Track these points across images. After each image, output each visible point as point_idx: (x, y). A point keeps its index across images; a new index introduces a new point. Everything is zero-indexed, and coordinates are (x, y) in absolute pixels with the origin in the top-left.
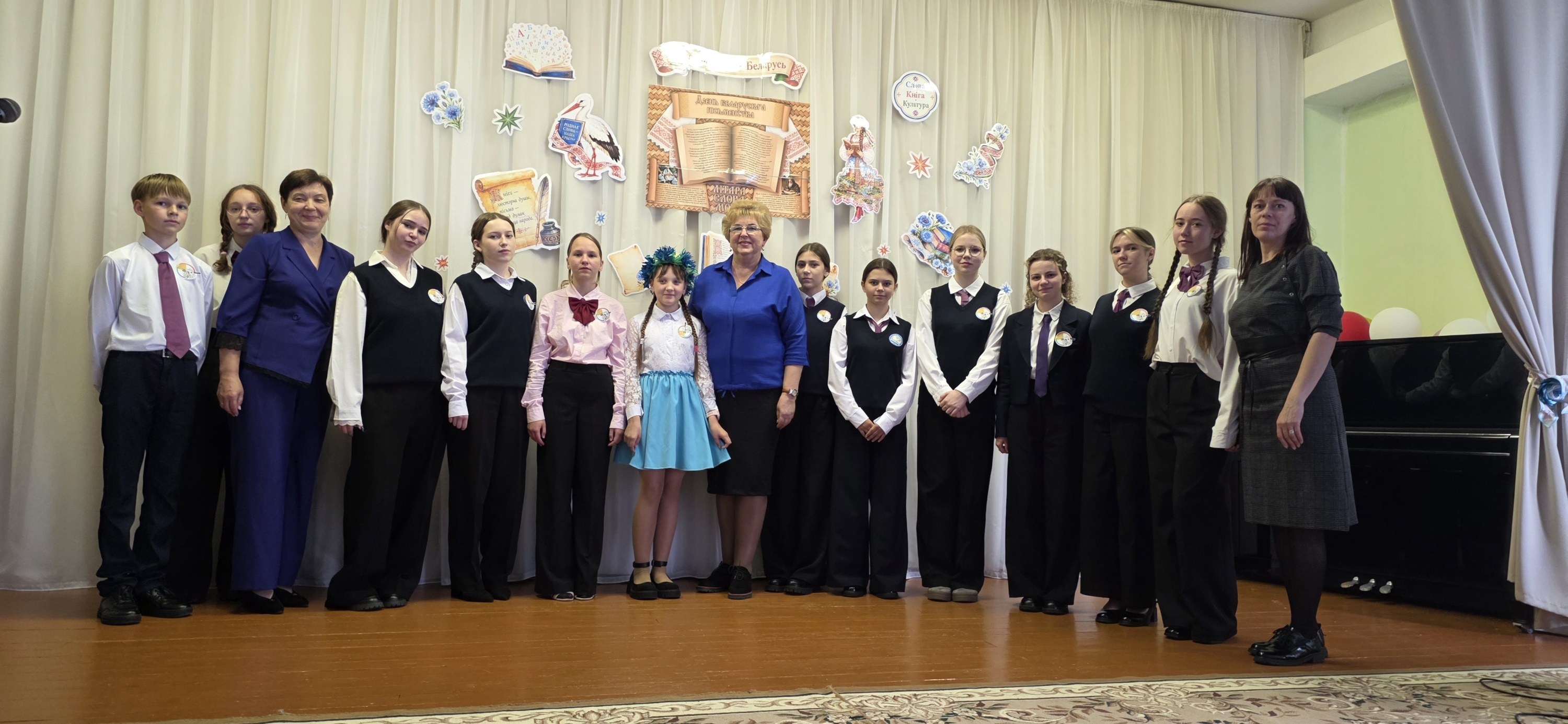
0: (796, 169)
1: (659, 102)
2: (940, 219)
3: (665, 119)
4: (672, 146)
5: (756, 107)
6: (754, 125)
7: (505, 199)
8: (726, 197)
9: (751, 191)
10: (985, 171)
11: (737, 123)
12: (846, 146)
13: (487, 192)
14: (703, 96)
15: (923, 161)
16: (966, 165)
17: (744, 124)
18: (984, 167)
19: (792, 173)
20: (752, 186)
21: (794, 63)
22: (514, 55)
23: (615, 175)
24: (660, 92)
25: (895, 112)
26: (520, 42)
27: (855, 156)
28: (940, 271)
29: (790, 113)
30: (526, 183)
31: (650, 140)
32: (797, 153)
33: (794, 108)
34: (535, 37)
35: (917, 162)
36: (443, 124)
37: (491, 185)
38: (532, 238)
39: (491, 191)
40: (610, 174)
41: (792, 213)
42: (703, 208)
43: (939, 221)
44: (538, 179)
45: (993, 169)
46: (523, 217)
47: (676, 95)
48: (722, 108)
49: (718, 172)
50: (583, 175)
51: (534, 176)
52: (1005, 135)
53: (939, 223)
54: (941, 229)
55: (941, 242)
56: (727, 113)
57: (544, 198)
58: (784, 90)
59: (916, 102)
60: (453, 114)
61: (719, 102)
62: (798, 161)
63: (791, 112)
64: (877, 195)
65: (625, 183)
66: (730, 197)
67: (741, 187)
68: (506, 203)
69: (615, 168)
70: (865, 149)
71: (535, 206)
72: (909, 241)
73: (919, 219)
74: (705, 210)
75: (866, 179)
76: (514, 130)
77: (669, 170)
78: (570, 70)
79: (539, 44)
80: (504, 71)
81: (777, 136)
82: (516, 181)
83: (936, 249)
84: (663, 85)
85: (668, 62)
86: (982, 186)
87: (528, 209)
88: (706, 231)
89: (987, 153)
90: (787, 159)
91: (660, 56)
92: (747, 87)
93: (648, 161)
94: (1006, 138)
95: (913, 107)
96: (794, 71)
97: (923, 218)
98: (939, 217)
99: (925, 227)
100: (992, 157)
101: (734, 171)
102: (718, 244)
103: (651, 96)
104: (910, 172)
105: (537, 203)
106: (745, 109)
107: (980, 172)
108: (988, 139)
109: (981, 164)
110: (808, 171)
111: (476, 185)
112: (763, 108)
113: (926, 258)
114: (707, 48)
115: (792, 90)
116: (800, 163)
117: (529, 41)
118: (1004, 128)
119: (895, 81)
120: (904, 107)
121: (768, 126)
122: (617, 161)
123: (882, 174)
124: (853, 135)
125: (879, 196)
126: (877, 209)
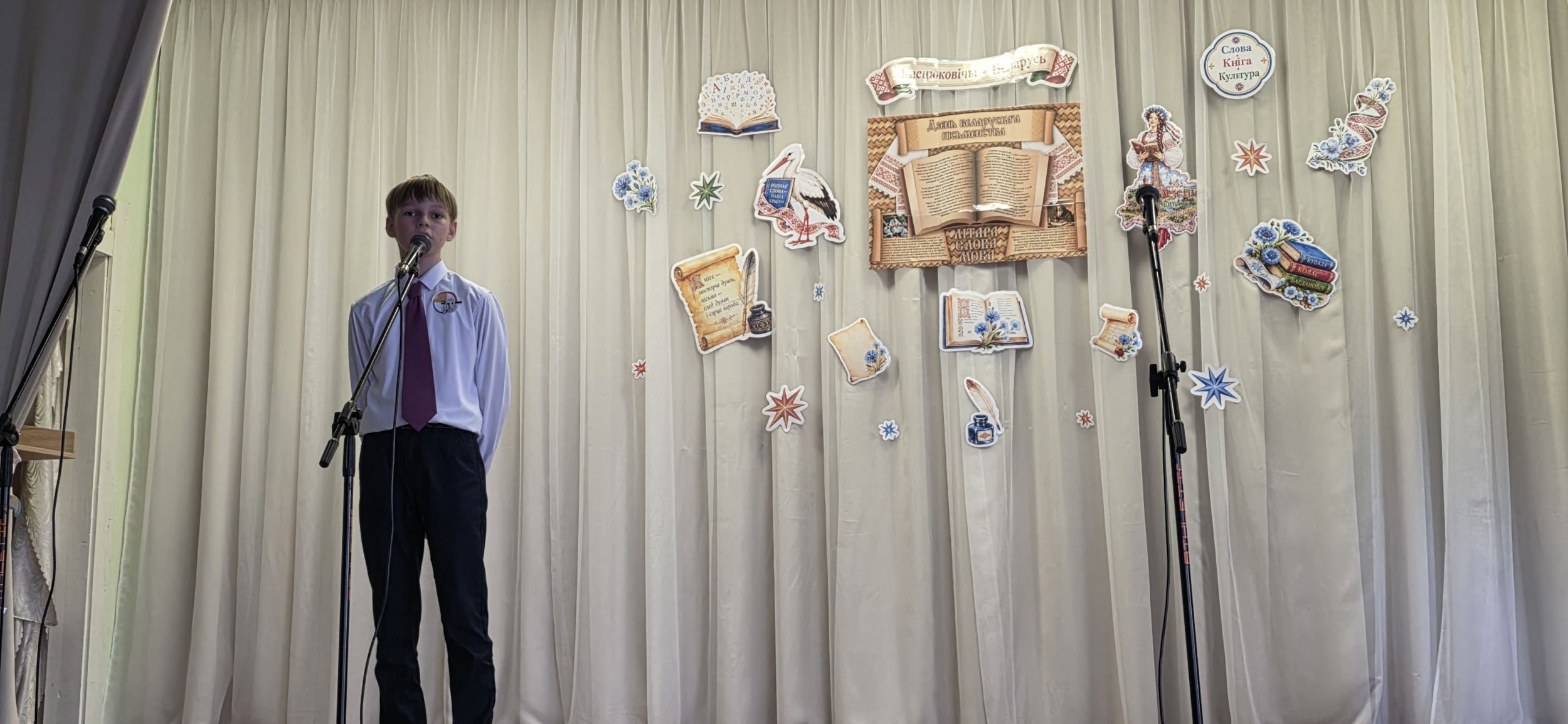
0: (1067, 192)
1: (881, 138)
2: (1290, 229)
3: (889, 157)
4: (898, 189)
5: (1007, 121)
6: (1006, 144)
7: (707, 284)
8: (972, 242)
9: (1005, 230)
10: (1358, 151)
11: (983, 145)
12: (1136, 149)
13: (687, 280)
14: (937, 120)
15: (1255, 151)
16: (1326, 147)
17: (993, 145)
18: (1356, 144)
19: (1062, 197)
20: (1007, 223)
21: (1057, 53)
22: (709, 114)
23: (833, 236)
24: (881, 125)
25: (1210, 91)
26: (716, 98)
27: (1151, 160)
28: (1296, 304)
29: (1055, 120)
30: (729, 263)
31: (872, 187)
32: (1066, 171)
33: (1060, 112)
34: (733, 88)
35: (1246, 154)
36: (636, 209)
37: (690, 270)
38: (738, 327)
39: (691, 278)
41: (1064, 250)
42: (943, 261)
43: (1288, 232)
44: (743, 255)
45: (1370, 145)
46: (727, 304)
47: (902, 125)
48: (961, 130)
49: (961, 212)
50: (795, 243)
51: (738, 252)
52: (1389, 92)
53: (1290, 235)
54: (1292, 243)
55: (1294, 261)
56: (968, 135)
57: (751, 277)
58: (1046, 92)
59: (1240, 71)
60: (645, 195)
61: (958, 123)
62: (1070, 180)
63: (1056, 118)
64: (1190, 208)
65: (845, 244)
66: (977, 242)
67: (992, 227)
68: (708, 289)
69: (832, 228)
70: (1167, 149)
71: (740, 288)
72: (1246, 266)
73: (1257, 233)
74: (945, 263)
75: (1171, 189)
76: (714, 202)
77: (896, 220)
78: (774, 120)
79: (738, 95)
80: (700, 135)
81: (1037, 151)
82: (717, 262)
83: (1288, 271)
84: (886, 116)
85: (889, 86)
86: (1355, 172)
87: (732, 293)
88: (948, 290)
89: (1360, 124)
90: (1053, 181)
91: (880, 80)
92: (995, 96)
93: (870, 213)
94: (1390, 97)
95: (1236, 79)
96: (1058, 64)
97: (1263, 231)
98: (1288, 226)
99: (1267, 243)
100: (1368, 129)
101: (980, 208)
102: (964, 304)
103: (872, 132)
104: (1237, 170)
105: (743, 284)
106: (993, 126)
107: (1349, 153)
108: (1359, 103)
109: (1350, 142)
110: (1083, 191)
111: (675, 274)
112: (1017, 120)
113: (1273, 286)
114: (940, 59)
115: (1056, 89)
116: (1071, 183)
117: (726, 94)
118: (1384, 84)
119: (1206, 48)
120: (1220, 82)
121: (1025, 142)
122: (833, 220)
123: (1195, 178)
124: (1146, 133)
125: (1194, 209)
126: (1192, 227)
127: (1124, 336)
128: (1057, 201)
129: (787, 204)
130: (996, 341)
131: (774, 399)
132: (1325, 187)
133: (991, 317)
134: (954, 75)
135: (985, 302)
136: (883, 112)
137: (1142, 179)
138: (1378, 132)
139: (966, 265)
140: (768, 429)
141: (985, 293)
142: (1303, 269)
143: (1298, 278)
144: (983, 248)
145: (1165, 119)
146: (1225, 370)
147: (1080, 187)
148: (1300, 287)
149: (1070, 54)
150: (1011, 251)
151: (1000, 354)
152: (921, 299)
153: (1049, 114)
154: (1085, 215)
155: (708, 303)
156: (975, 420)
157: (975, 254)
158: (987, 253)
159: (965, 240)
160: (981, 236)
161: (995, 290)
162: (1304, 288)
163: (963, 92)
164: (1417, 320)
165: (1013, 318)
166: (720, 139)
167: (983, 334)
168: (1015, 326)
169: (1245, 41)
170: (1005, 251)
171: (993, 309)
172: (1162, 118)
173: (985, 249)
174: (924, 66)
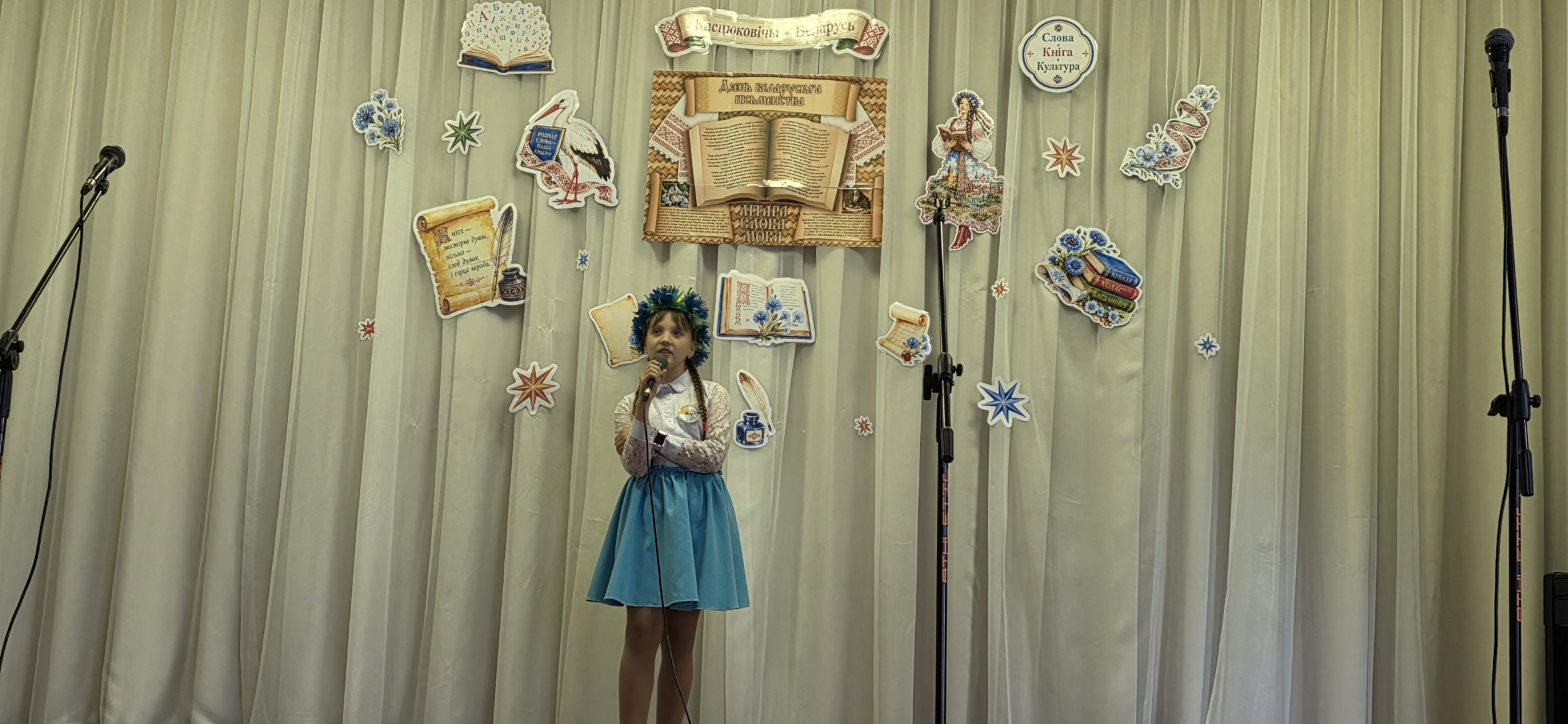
0: (865, 175)
1: (667, 93)
2: (1097, 238)
3: (674, 116)
4: (682, 153)
5: (807, 90)
6: (804, 116)
7: (455, 240)
8: (758, 221)
9: (796, 211)
10: (1174, 161)
11: (779, 114)
12: (943, 136)
13: (431, 232)
14: (730, 81)
15: (1068, 151)
16: (1142, 153)
17: (790, 115)
18: (1173, 153)
19: (860, 181)
20: (798, 204)
21: (868, 21)
22: (473, 45)
23: (604, 198)
24: (669, 79)
25: (1026, 81)
26: (483, 29)
28: (1096, 320)
29: (860, 94)
30: (482, 217)
31: (653, 148)
32: (867, 152)
33: (866, 86)
34: (502, 19)
35: (1058, 153)
36: (378, 145)
37: (436, 222)
38: (486, 291)
39: (436, 230)
40: (597, 199)
41: (856, 239)
42: (725, 239)
43: (1095, 241)
44: (499, 210)
45: (1187, 156)
46: (475, 263)
47: (691, 82)
48: (756, 95)
49: (749, 186)
50: (560, 202)
51: (494, 206)
52: (1212, 102)
53: (1096, 245)
54: (1098, 254)
55: (1098, 273)
56: (763, 101)
57: (506, 236)
58: (853, 62)
59: (1060, 63)
60: (390, 130)
61: (753, 87)
62: (870, 163)
63: (861, 93)
64: (994, 207)
65: (618, 209)
66: (764, 221)
67: (781, 206)
68: (456, 245)
69: (603, 189)
70: (976, 139)
71: (493, 247)
72: (1047, 275)
73: (1062, 240)
74: (727, 241)
75: (976, 184)
76: (470, 146)
77: (676, 188)
78: (547, 60)
79: (508, 27)
80: (460, 69)
81: (839, 128)
82: (468, 215)
83: (1090, 284)
84: (674, 70)
85: (681, 37)
86: (1169, 184)
87: (483, 251)
88: (728, 272)
89: (1179, 133)
90: (852, 162)
91: (670, 29)
92: (797, 62)
93: (648, 177)
94: (1212, 107)
95: (1055, 71)
96: (868, 33)
97: (1068, 238)
98: (1095, 235)
99: (1072, 252)
100: (1187, 138)
101: (771, 183)
102: (744, 288)
103: (657, 86)
104: (1047, 169)
105: (496, 243)
106: (791, 93)
107: (1165, 163)
108: (1180, 110)
109: (1167, 151)
110: (883, 176)
111: (417, 223)
112: (818, 91)
113: (1074, 299)
114: (739, 13)
115: (863, 61)
116: (871, 166)
117: (495, 25)
118: (1208, 92)
119: (1026, 33)
120: (1038, 72)
121: (825, 115)
122: (606, 180)
123: (1003, 174)
124: (955, 120)
125: (999, 208)
126: (995, 227)
127: (913, 339)
128: (854, 184)
129: (555, 157)
130: (775, 333)
131: (522, 377)
132: (1137, 197)
133: (773, 306)
134: (753, 33)
135: (767, 288)
136: (672, 66)
137: (947, 169)
138: (1197, 143)
139: (750, 245)
140: (511, 409)
141: (768, 279)
142: (1106, 283)
143: (1100, 293)
144: (770, 228)
145: (977, 106)
146: (1016, 384)
147: (880, 171)
148: (1102, 302)
149: (881, 24)
150: (800, 235)
151: (779, 348)
152: (698, 279)
153: (854, 88)
154: (882, 203)
155: (454, 261)
156: (745, 417)
157: (760, 234)
158: (774, 234)
159: (751, 218)
160: (769, 215)
161: (779, 276)
162: (1106, 304)
163: (762, 52)
164: (1218, 348)
165: (797, 309)
166: (484, 77)
167: (762, 324)
168: (798, 318)
169: (1067, 30)
170: (794, 234)
171: (775, 297)
172: (974, 105)
173: (772, 230)
174: (721, 19)
